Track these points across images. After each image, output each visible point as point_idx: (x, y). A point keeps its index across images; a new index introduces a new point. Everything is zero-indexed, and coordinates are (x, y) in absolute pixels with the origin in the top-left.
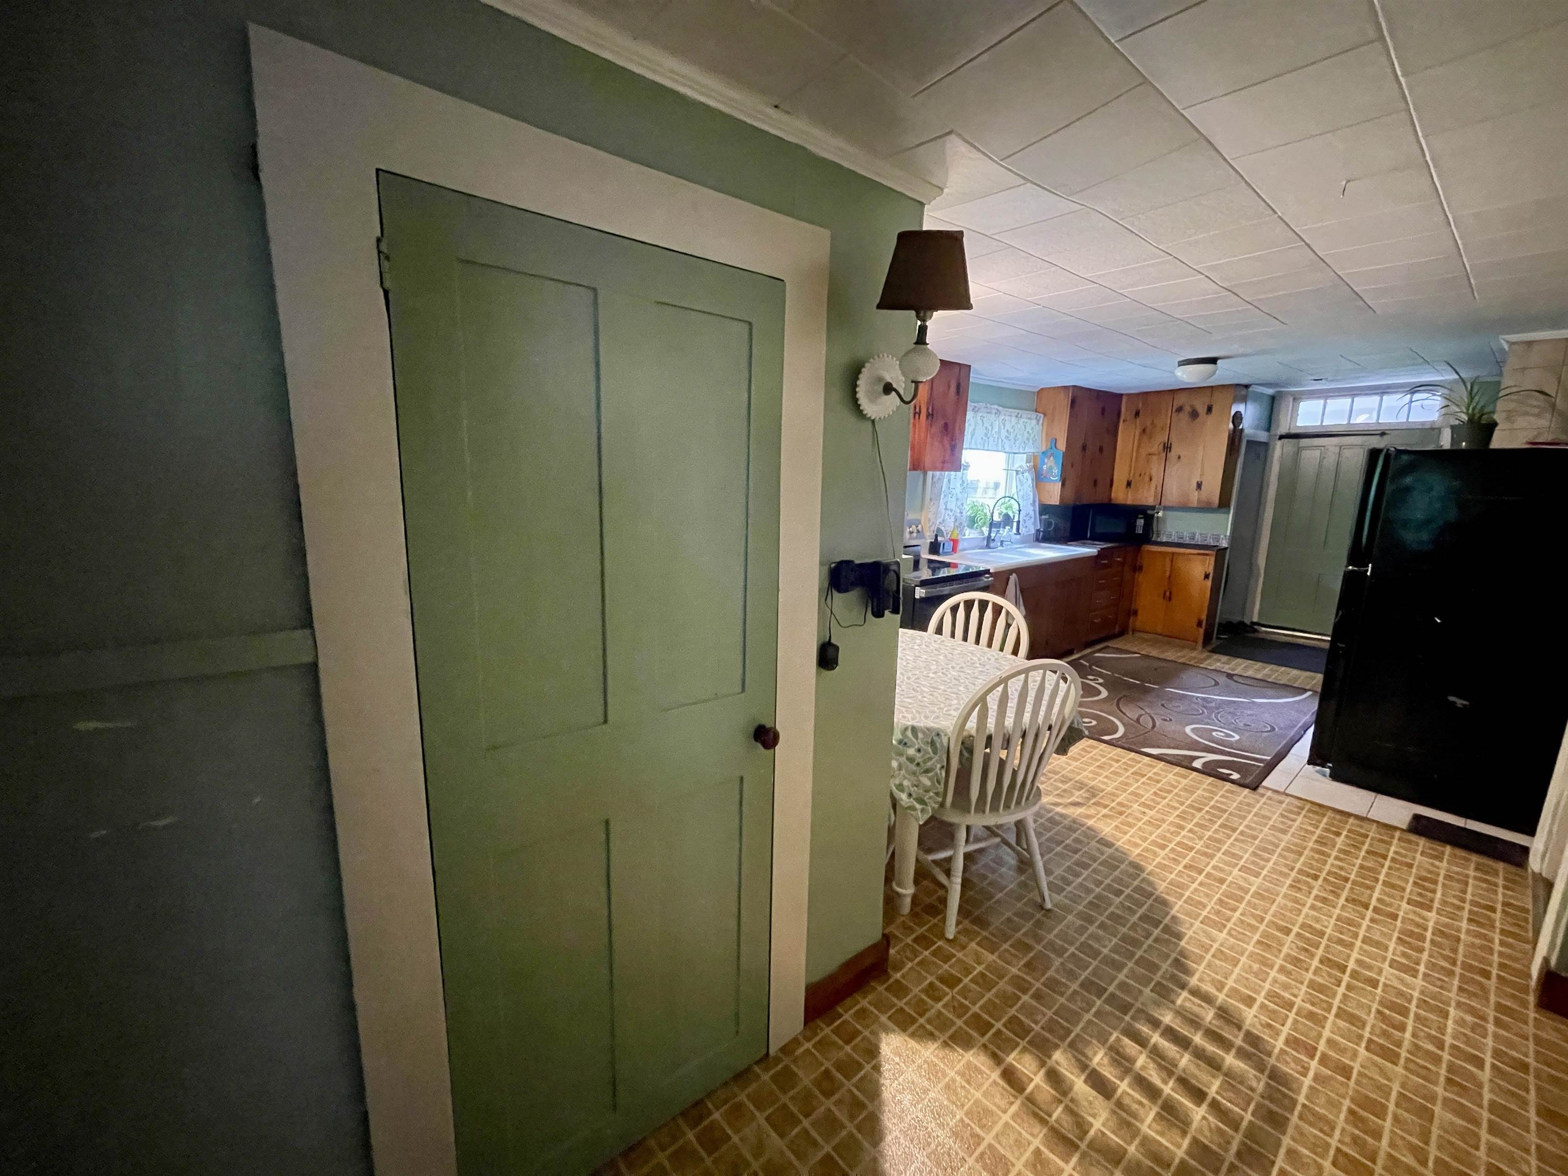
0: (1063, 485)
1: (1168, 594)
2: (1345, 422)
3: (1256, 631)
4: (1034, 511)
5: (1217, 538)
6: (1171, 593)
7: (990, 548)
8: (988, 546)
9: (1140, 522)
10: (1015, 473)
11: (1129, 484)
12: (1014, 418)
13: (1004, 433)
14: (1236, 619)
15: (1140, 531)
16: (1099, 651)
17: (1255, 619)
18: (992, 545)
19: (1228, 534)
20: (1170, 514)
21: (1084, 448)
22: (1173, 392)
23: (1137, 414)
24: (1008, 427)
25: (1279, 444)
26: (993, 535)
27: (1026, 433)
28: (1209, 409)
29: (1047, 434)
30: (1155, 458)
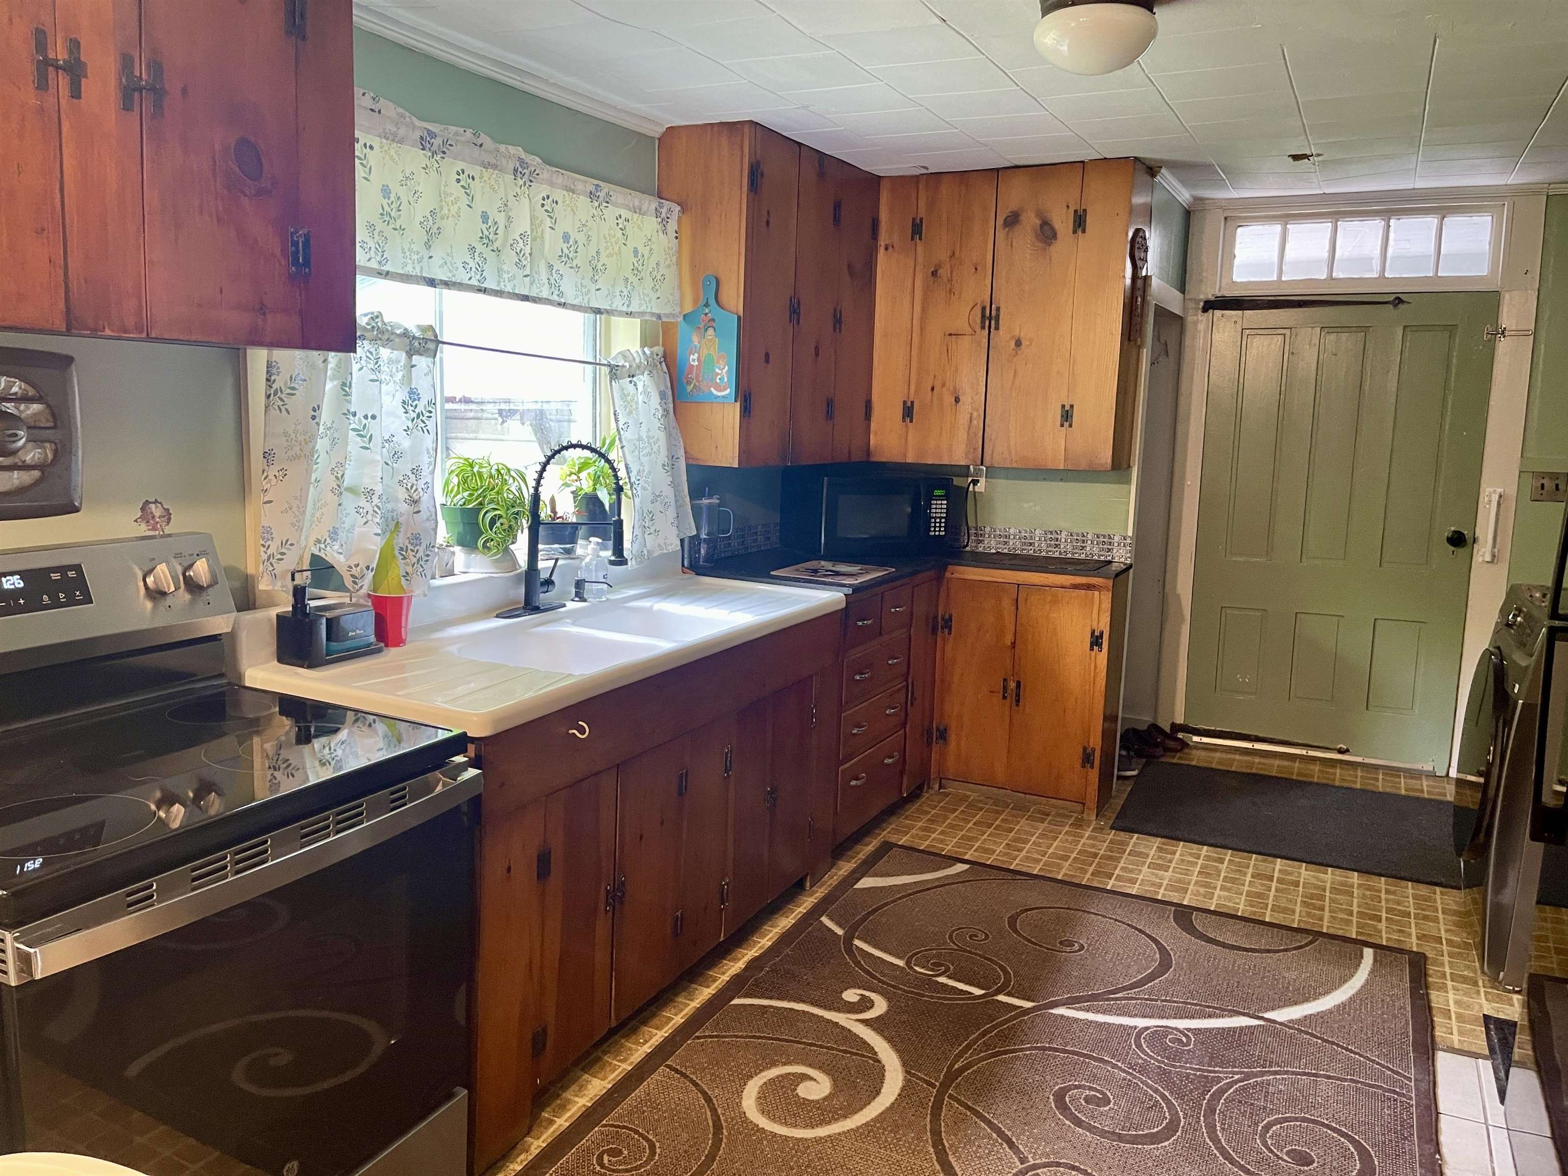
0: (746, 411)
1: (1013, 685)
2: (1323, 276)
3: (1184, 745)
4: (674, 484)
5: (1106, 541)
6: (1018, 684)
7: (536, 609)
8: (531, 606)
9: (939, 508)
10: (605, 370)
11: (908, 412)
12: (583, 200)
13: (552, 243)
14: (1144, 719)
15: (938, 530)
16: (866, 869)
17: (1180, 720)
18: (543, 598)
19: (1130, 533)
20: (1001, 484)
21: (795, 311)
22: (996, 174)
23: (917, 229)
24: (566, 224)
25: (1203, 320)
26: (544, 565)
27: (627, 252)
28: (1080, 222)
29: (693, 266)
30: (966, 342)
